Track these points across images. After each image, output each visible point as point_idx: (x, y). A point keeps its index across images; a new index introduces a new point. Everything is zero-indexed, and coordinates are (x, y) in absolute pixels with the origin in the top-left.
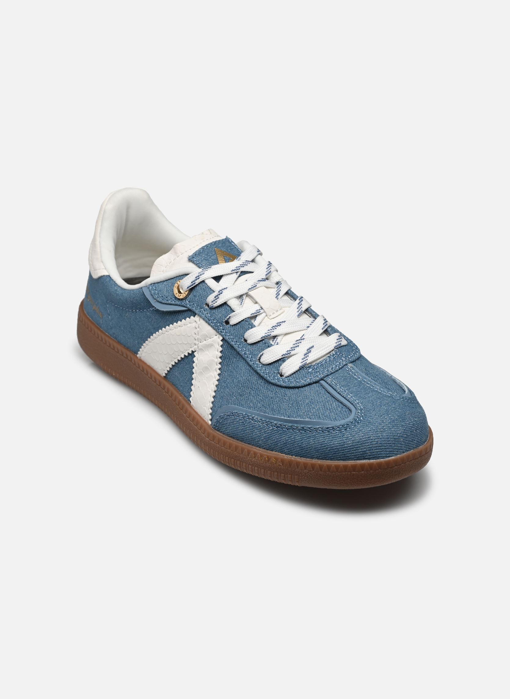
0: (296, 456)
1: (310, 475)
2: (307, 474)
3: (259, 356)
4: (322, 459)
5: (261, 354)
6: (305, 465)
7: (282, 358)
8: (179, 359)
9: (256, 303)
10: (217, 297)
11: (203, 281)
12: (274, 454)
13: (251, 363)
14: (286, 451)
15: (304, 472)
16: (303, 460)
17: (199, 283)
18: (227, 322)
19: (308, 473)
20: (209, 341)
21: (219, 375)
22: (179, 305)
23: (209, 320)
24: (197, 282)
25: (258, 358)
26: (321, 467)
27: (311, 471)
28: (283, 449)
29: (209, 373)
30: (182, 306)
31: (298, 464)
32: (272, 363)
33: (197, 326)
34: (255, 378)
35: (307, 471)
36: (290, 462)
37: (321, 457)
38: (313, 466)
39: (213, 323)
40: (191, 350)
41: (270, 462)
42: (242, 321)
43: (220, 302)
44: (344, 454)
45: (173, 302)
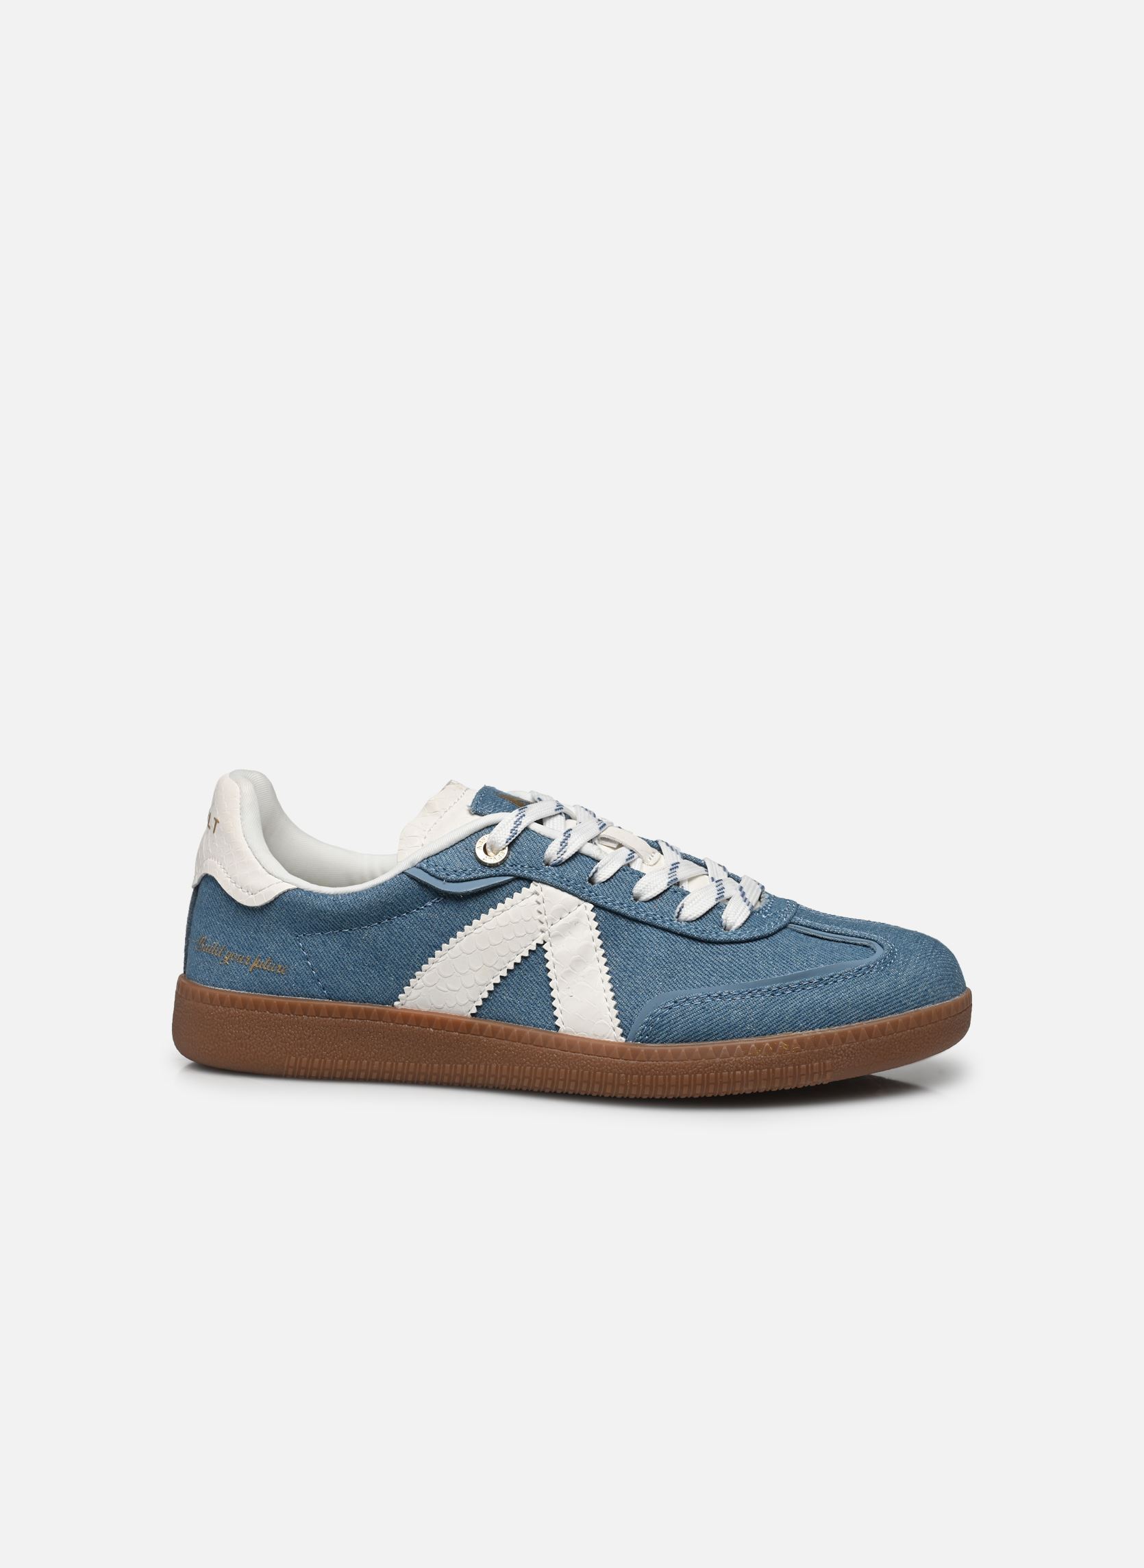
0: (820, 1028)
1: (852, 1052)
2: (847, 1051)
3: (678, 910)
4: (866, 1019)
5: (680, 906)
6: (843, 1037)
7: (717, 904)
8: (511, 966)
9: (620, 845)
10: (564, 844)
11: (527, 829)
12: (779, 1038)
13: (667, 925)
14: (801, 1025)
15: (841, 1049)
16: (835, 1030)
17: (522, 832)
18: (591, 881)
19: (849, 1047)
20: (568, 918)
21: (606, 964)
22: (496, 876)
23: (562, 883)
24: (520, 829)
25: (676, 914)
26: (870, 1031)
27: (853, 1043)
28: (795, 1023)
29: (584, 968)
30: (500, 876)
31: (829, 1038)
32: (703, 916)
33: (540, 900)
34: (682, 944)
35: (848, 1045)
36: (816, 1041)
37: (864, 1017)
38: (856, 1034)
39: (569, 886)
40: (534, 944)
41: (778, 1051)
42: (617, 872)
43: (569, 852)
44: (900, 1002)
45: (481, 874)
